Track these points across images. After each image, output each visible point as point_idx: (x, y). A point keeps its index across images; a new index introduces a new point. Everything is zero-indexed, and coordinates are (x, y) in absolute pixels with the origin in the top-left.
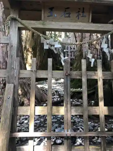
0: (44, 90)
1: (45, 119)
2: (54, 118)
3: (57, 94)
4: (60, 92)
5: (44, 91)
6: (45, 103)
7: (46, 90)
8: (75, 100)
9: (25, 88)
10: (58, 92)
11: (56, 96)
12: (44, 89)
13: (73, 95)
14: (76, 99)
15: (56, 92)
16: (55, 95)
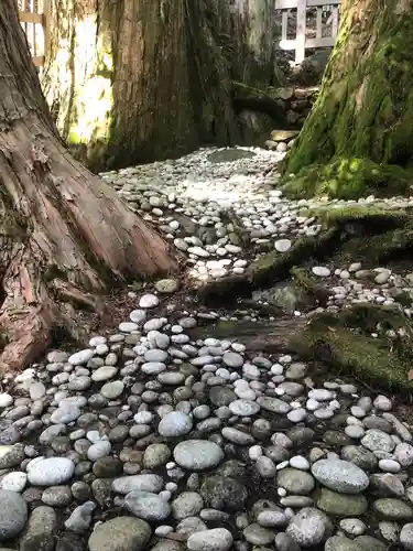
0: (153, 207)
1: (119, 431)
2: (196, 420)
3: (228, 233)
4: (247, 223)
5: (149, 210)
6: (151, 290)
7: (161, 207)
8: (345, 274)
9: (11, 187)
10: (238, 219)
11: (223, 246)
12: (155, 201)
13: (335, 236)
14: (354, 266)
15: (225, 217)
16: (215, 239)
